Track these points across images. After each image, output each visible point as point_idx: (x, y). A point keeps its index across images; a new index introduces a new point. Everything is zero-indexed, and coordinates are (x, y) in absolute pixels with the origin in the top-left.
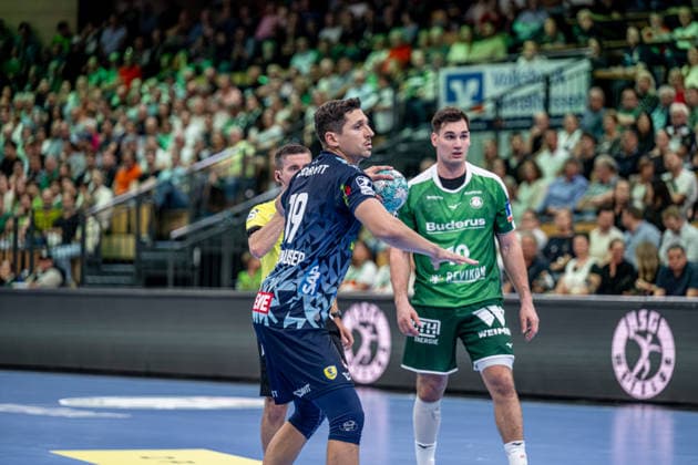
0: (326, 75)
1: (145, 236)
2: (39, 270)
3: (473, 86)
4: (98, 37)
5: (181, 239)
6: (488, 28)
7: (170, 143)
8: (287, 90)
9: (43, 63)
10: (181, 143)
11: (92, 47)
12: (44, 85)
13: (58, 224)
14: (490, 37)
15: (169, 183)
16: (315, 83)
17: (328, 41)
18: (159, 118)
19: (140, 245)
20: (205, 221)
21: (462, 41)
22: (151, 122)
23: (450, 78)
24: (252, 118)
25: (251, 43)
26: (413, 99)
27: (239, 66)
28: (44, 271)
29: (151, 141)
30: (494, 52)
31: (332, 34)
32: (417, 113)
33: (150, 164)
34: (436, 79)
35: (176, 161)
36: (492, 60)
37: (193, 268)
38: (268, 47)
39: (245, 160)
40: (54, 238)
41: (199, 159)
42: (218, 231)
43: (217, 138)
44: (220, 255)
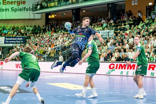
9: (40, 31)
10: (59, 41)
11: (47, 28)
14: (100, 27)
15: (58, 47)
19: (54, 55)
20: (63, 52)
21: (96, 27)
22: (55, 38)
24: (69, 38)
27: (67, 31)
28: (42, 59)
29: (56, 41)
33: (56, 44)
35: (59, 44)
36: (101, 30)
39: (68, 44)
41: (62, 43)
42: (65, 53)
43: (64, 41)
44: (65, 56)
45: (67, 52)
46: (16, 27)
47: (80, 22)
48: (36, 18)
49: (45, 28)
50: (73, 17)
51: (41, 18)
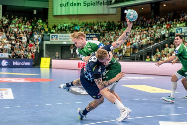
0: (158, 29)
1: (131, 53)
2: (116, 58)
3: (181, 30)
4: (123, 23)
5: (137, 53)
6: (183, 22)
7: (135, 39)
8: (152, 31)
9: (115, 27)
10: (137, 39)
11: (122, 24)
12: (116, 31)
13: (118, 51)
15: (135, 45)
16: (156, 30)
17: (158, 23)
18: (133, 35)
19: (131, 54)
20: (141, 51)
21: (179, 23)
22: (132, 36)
23: (177, 29)
24: (147, 35)
25: (147, 24)
26: (171, 32)
27: (145, 27)
28: (117, 58)
29: (132, 38)
30: (184, 25)
31: (159, 22)
32: (172, 34)
33: (132, 42)
34: (175, 29)
35: (136, 42)
36: (183, 26)
37: (139, 58)
38: (149, 25)
39: (146, 42)
40: (118, 53)
41: (139, 41)
42: (142, 52)
43: (142, 38)
44: (143, 56)
45: (145, 51)
46: (89, 23)
47: (160, 17)
48: (111, 13)
49: (121, 24)
50: (152, 12)
51: (116, 13)
